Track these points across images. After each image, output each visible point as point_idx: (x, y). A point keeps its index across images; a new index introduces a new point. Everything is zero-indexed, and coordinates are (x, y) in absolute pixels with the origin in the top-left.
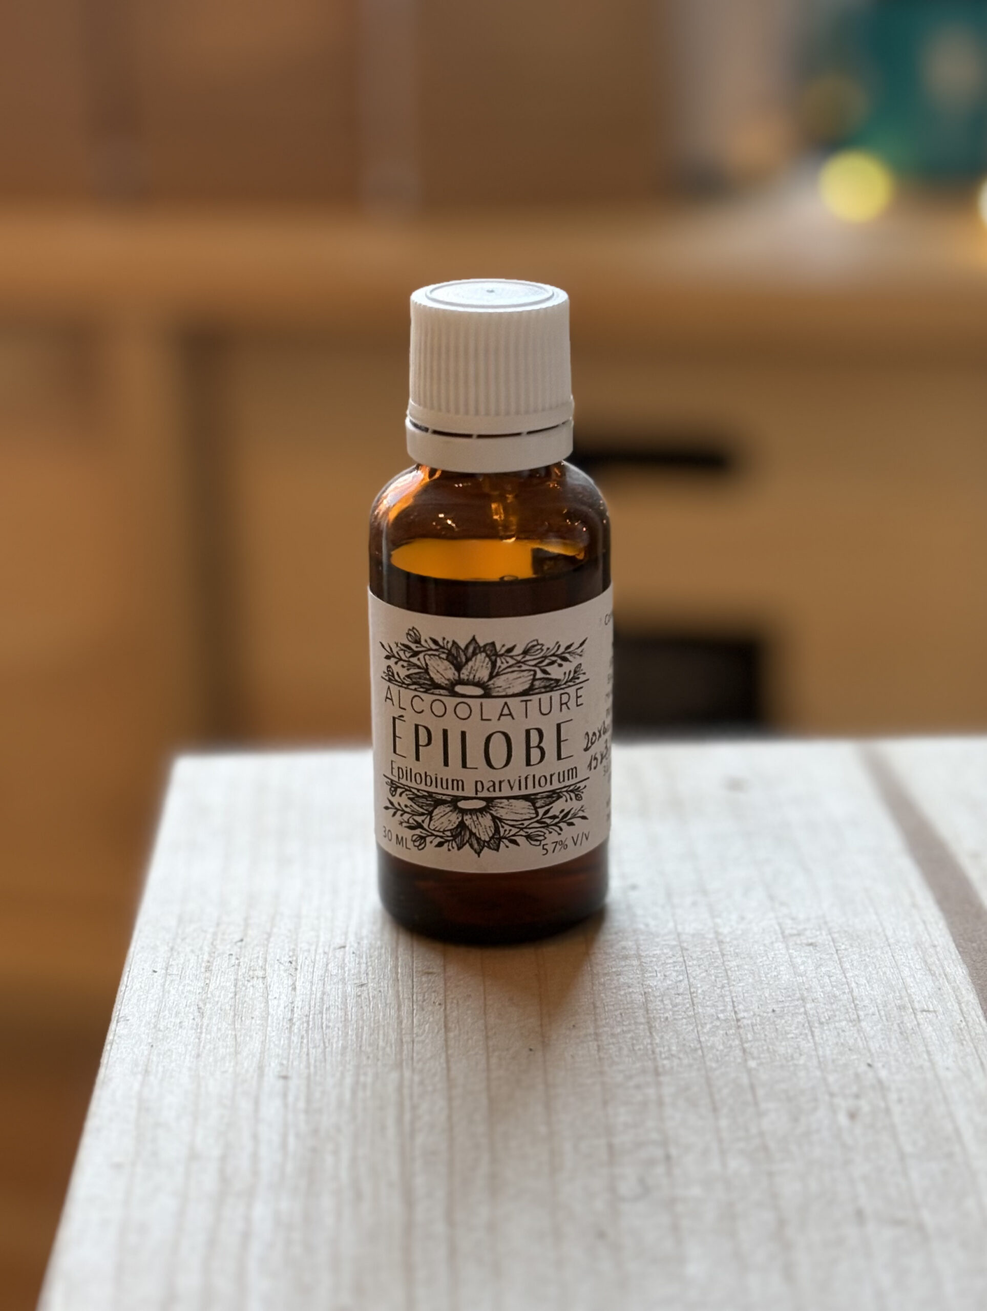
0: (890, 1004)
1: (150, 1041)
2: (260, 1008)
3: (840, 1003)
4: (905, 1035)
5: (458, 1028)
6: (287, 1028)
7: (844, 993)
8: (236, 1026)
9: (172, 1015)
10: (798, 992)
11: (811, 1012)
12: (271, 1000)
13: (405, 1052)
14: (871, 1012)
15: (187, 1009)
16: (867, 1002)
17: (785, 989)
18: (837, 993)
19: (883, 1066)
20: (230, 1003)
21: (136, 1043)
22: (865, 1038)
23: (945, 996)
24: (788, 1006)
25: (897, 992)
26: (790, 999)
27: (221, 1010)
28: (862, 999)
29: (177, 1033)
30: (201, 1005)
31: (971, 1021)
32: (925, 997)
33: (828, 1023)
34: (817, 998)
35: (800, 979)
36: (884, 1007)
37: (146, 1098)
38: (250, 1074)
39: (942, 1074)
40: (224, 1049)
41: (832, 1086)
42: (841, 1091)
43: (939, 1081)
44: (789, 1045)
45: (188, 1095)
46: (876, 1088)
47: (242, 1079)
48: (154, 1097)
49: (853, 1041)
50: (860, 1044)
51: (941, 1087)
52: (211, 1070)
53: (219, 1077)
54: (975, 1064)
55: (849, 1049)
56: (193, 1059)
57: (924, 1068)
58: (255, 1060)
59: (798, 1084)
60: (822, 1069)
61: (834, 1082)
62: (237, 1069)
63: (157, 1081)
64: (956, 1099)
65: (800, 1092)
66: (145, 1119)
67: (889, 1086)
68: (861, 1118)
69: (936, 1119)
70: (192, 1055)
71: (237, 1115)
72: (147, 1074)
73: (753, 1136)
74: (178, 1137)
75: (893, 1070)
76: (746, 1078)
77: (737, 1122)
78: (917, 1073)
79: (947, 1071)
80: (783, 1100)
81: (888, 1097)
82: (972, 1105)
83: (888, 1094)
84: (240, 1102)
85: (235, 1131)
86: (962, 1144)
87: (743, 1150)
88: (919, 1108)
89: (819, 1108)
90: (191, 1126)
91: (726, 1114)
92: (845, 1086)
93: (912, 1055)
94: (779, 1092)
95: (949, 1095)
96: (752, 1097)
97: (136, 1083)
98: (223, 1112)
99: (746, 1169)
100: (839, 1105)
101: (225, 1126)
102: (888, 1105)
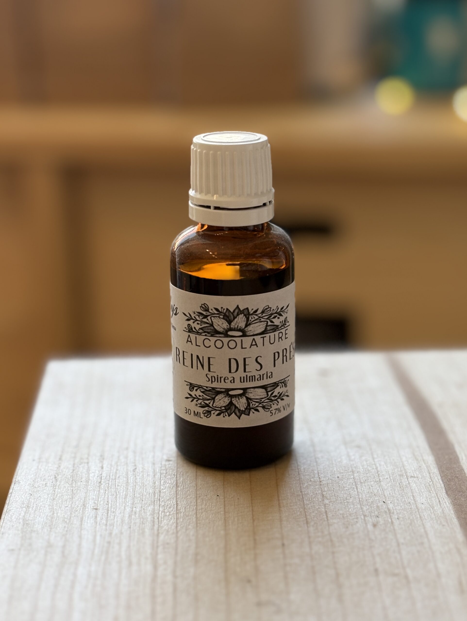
0: (396, 474)
1: (30, 492)
2: (85, 477)
3: (371, 474)
4: (402, 488)
5: (182, 486)
6: (98, 486)
7: (373, 469)
8: (73, 486)
9: (41, 480)
10: (350, 469)
11: (357, 478)
12: (91, 473)
13: (156, 497)
14: (386, 478)
15: (49, 477)
16: (384, 473)
17: (344, 467)
18: (370, 469)
19: (391, 503)
20: (71, 475)
21: (23, 494)
22: (383, 490)
23: (422, 470)
24: (345, 475)
25: (399, 468)
26: (346, 472)
27: (66, 478)
28: (382, 471)
29: (44, 488)
30: (56, 476)
31: (435, 482)
32: (412, 470)
33: (365, 483)
34: (360, 471)
35: (352, 463)
36: (392, 475)
37: (27, 519)
38: (79, 508)
39: (420, 506)
40: (67, 496)
41: (365, 512)
42: (370, 514)
43: (418, 509)
44: (345, 493)
45: (48, 517)
46: (387, 512)
47: (75, 510)
48: (31, 518)
49: (376, 491)
50: (380, 492)
51: (419, 512)
52: (59, 506)
53: (63, 509)
54: (436, 501)
55: (375, 495)
56: (51, 501)
57: (411, 504)
58: (82, 501)
59: (349, 511)
60: (361, 504)
61: (367, 510)
62: (73, 505)
63: (33, 511)
64: (426, 518)
65: (350, 515)
66: (26, 528)
67: (393, 512)
68: (379, 527)
69: (415, 527)
70: (51, 499)
71: (71, 528)
72: (28, 508)
73: (326, 535)
74: (42, 537)
75: (396, 504)
76: (324, 509)
77: (318, 529)
78: (408, 506)
79: (422, 504)
80: (341, 518)
81: (393, 517)
82: (434, 521)
83: (393, 515)
84: (73, 521)
85: (70, 534)
86: (428, 539)
87: (320, 542)
88: (408, 522)
89: (359, 522)
90: (49, 532)
91: (313, 525)
92: (371, 512)
93: (406, 497)
94: (340, 514)
95: (422, 516)
96: (326, 517)
97: (23, 512)
98: (65, 525)
99: (322, 551)
100: (369, 520)
101: (66, 531)
102: (392, 521)
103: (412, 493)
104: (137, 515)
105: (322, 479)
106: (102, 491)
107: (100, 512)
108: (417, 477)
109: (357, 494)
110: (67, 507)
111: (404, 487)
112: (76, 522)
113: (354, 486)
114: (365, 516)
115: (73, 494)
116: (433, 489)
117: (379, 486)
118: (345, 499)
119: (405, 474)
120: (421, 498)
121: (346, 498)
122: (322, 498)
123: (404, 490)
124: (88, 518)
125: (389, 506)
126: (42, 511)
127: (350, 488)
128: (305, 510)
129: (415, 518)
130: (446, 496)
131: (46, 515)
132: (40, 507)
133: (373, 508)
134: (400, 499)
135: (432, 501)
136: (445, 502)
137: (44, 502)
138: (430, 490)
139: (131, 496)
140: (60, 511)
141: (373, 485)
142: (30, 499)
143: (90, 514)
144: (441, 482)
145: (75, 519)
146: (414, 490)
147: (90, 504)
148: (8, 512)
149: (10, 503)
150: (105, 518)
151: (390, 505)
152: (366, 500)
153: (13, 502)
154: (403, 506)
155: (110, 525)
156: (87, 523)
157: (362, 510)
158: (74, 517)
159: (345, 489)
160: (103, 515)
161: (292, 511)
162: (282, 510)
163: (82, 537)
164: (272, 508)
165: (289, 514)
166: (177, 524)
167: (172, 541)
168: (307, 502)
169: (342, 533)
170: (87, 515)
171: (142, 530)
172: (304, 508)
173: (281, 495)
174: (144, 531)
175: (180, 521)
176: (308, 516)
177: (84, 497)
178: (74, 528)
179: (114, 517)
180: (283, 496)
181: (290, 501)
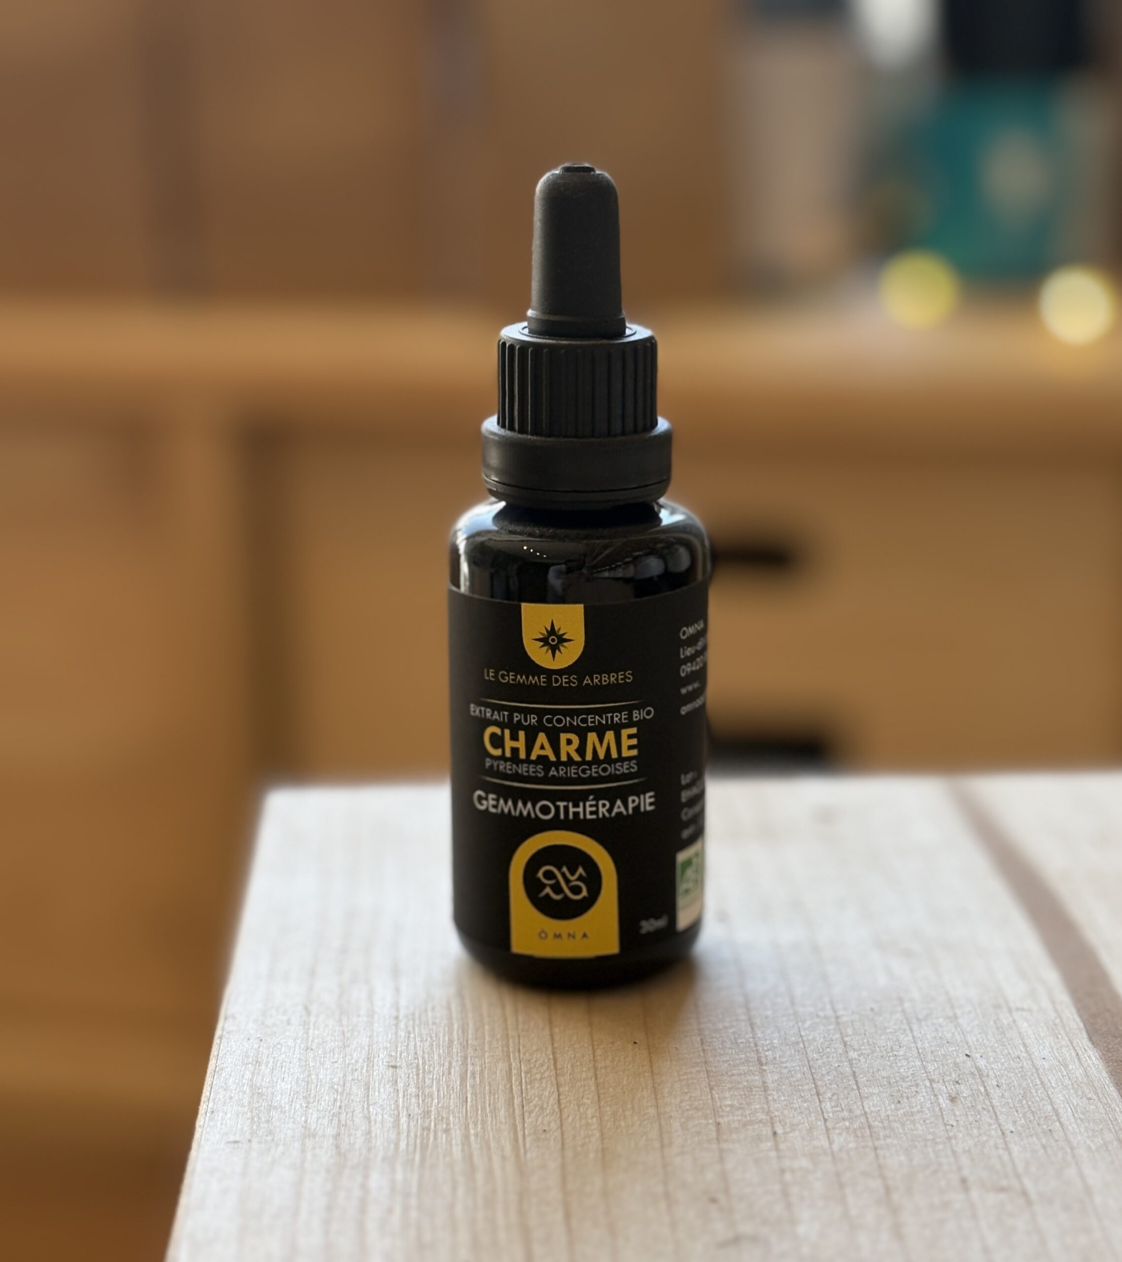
0: (985, 1003)
1: (259, 1035)
2: (365, 1008)
3: (936, 1003)
4: (1000, 1029)
6: (393, 1025)
7: (940, 994)
8: (343, 1023)
9: (279, 1013)
10: (894, 994)
11: (909, 1010)
12: (376, 1000)
14: (966, 1010)
15: (294, 1008)
16: (962, 1002)
17: (881, 991)
19: (981, 1057)
20: (336, 1003)
21: (245, 1037)
22: (963, 1033)
23: (1038, 997)
24: (885, 1006)
25: (991, 993)
26: (886, 999)
27: (327, 1009)
28: (957, 999)
29: (285, 1029)
30: (307, 1005)
31: (1064, 1018)
32: (1018, 998)
33: (925, 1020)
34: (913, 999)
35: (896, 983)
36: (979, 1006)
37: (258, 1085)
38: (359, 1064)
39: (1039, 1063)
40: (333, 1043)
41: (932, 1073)
42: (941, 1078)
43: (1036, 1069)
44: (889, 1039)
45: (300, 1082)
46: (975, 1075)
47: (352, 1068)
48: (266, 1084)
49: (950, 1035)
50: (957, 1037)
51: (1038, 1074)
52: (320, 1061)
53: (329, 1067)
54: (1071, 1055)
55: (948, 1042)
56: (302, 1052)
57: (1022, 1059)
58: (364, 1052)
59: (899, 1072)
60: (921, 1059)
61: (934, 1070)
62: (347, 1059)
63: (268, 1070)
64: (1053, 1085)
65: (900, 1079)
66: (258, 1102)
67: (988, 1073)
68: (961, 1101)
69: (1034, 1102)
70: (302, 1048)
71: (349, 1101)
72: (258, 1064)
73: (857, 1117)
74: (292, 1118)
75: (992, 1059)
76: (848, 1067)
77: (841, 1105)
78: (1014, 1062)
79: (1043, 1060)
80: (885, 1085)
81: (987, 1083)
82: (1069, 1090)
83: (987, 1080)
84: (351, 1089)
85: (347, 1114)
86: (1060, 1123)
87: (847, 1128)
88: (1018, 1092)
89: (920, 1092)
90: (305, 1109)
91: (830, 1098)
92: (944, 1073)
93: (1009, 1047)
94: (881, 1078)
95: (1046, 1081)
96: (855, 1083)
97: (247, 1072)
98: (335, 1097)
99: (852, 1145)
100: (939, 1090)
101: (338, 1109)
102: (987, 1090)
103: (1022, 1039)
104: (478, 1079)
105: (840, 1013)
106: (402, 1034)
108: (1029, 1010)
109: (912, 1041)
110: (336, 1062)
111: (1003, 1027)
112: (358, 1092)
113: (904, 1027)
114: (931, 1081)
115: (344, 1039)
116: (1061, 1032)
117: (956, 1027)
118: (890, 1050)
119: (1003, 1005)
120: (1041, 1047)
121: (892, 1048)
122: (843, 1047)
123: (1005, 1033)
124: (379, 1084)
125: (978, 1062)
126: (287, 1071)
127: (897, 1029)
128: (810, 1071)
129: (1031, 1085)
130: (1090, 1046)
131: (294, 1077)
132: (282, 1063)
133: (945, 1067)
134: (998, 1050)
135: (1062, 1053)
136: (1088, 1056)
137: (288, 1054)
138: (1055, 1034)
139: (460, 1044)
140: (322, 1071)
141: (941, 1025)
142: (259, 1047)
143: (382, 1076)
144: (1078, 1020)
145: (354, 1085)
146: (1025, 1034)
147: (382, 1058)
148: (218, 1072)
149: (219, 1056)
150: (414, 1083)
151: (980, 1061)
152: (932, 1052)
153: (224, 1054)
154: (1005, 1064)
155: (425, 1096)
156: (379, 1092)
157: (926, 1071)
158: (352, 1081)
159: (887, 1031)
160: (409, 1077)
161: (785, 1071)
162: (765, 1070)
163: (373, 1118)
164: (745, 1066)
165: (781, 1078)
166: (559, 1095)
167: (553, 1126)
168: (815, 1055)
169: (889, 1113)
170: (378, 1077)
171: (489, 1105)
172: (810, 1067)
173: (761, 1042)
174: (495, 1109)
175: (564, 1089)
176: (819, 1081)
177: (368, 1044)
178: (354, 1103)
179: (433, 1083)
180: (765, 1044)
181: (781, 1053)
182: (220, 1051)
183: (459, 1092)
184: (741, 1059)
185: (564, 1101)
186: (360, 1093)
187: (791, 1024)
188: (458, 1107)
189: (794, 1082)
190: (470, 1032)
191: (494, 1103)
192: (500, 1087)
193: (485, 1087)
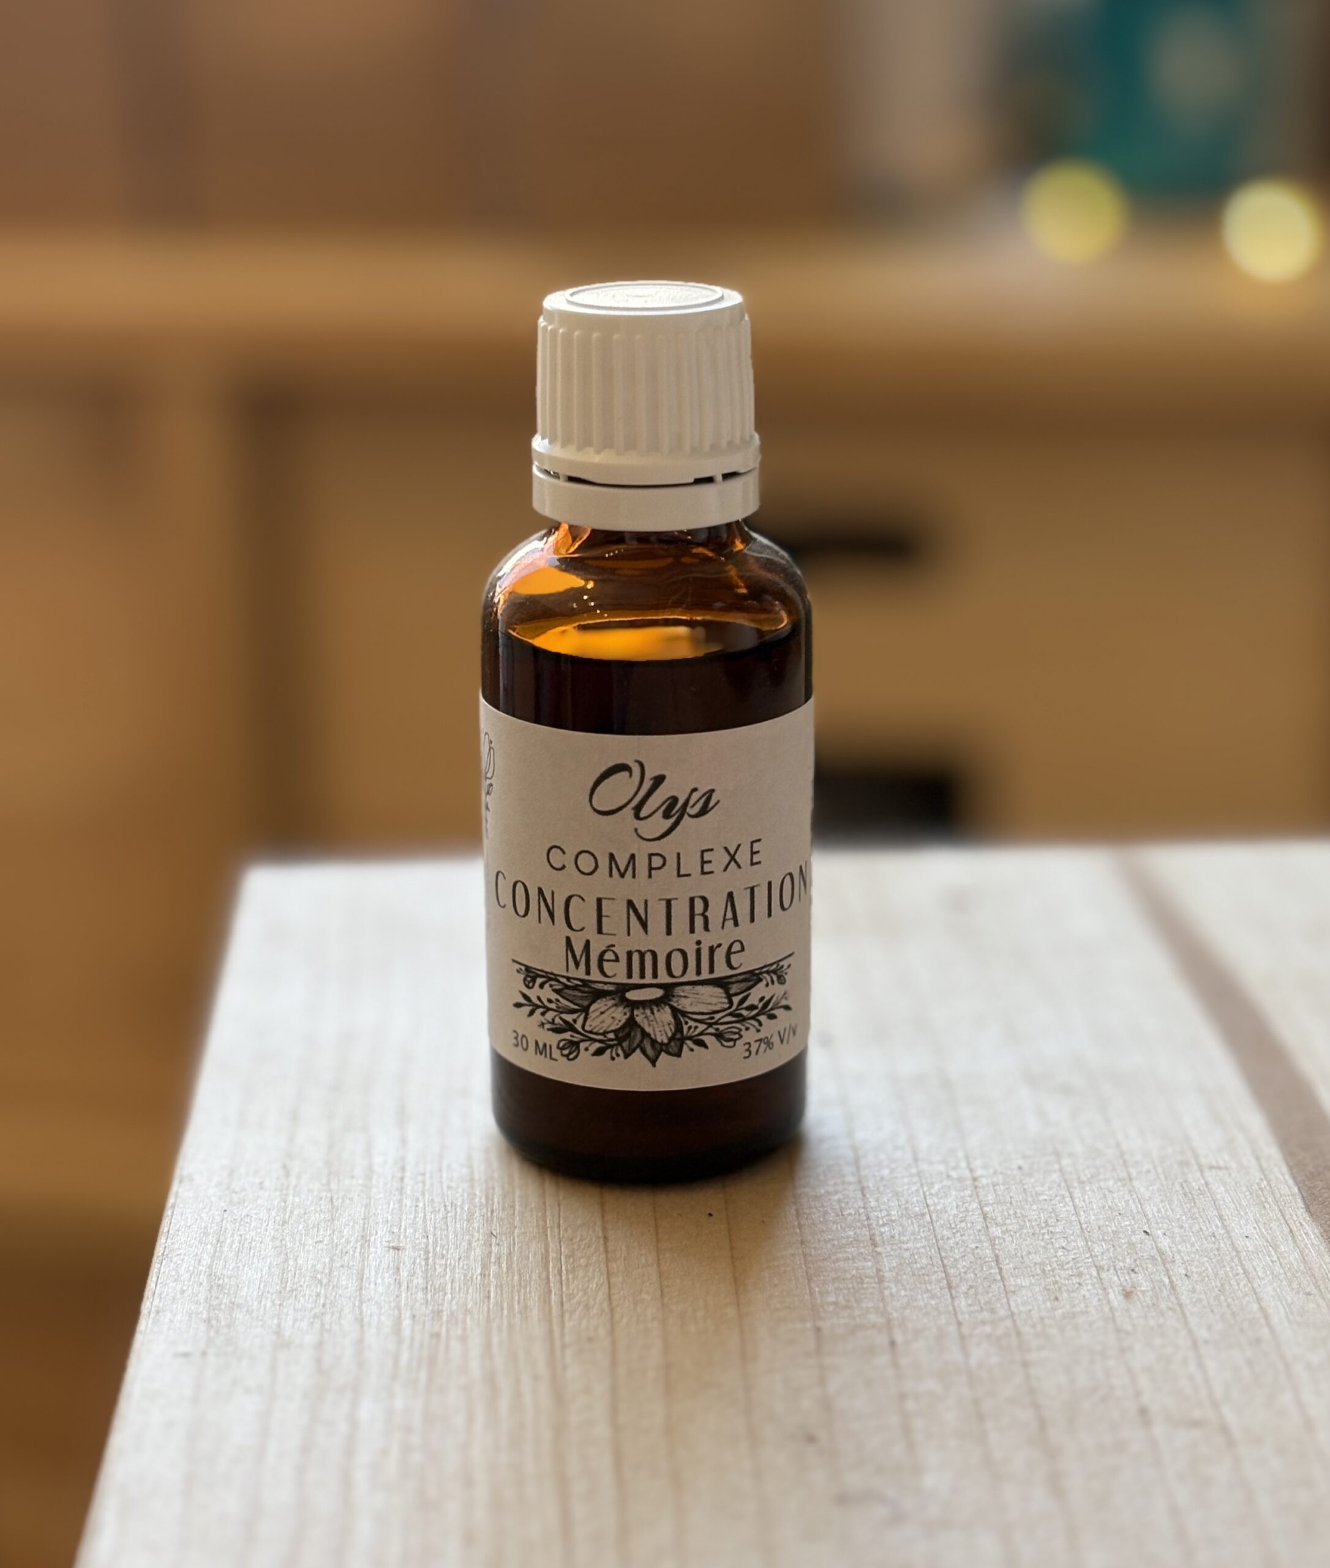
0: (1169, 1159)
1: (223, 1204)
2: (362, 1165)
3: (1105, 1158)
4: (1190, 1195)
6: (397, 1189)
7: (1109, 1146)
8: (332, 1187)
9: (249, 1173)
10: (1050, 1146)
12: (376, 1155)
14: (1145, 1168)
15: (269, 1166)
16: (1139, 1157)
17: (1032, 1141)
18: (1100, 1146)
19: (1164, 1234)
20: (324, 1159)
21: (205, 1208)
22: (1139, 1201)
23: (1238, 1150)
24: (1038, 1162)
25: (1177, 1145)
26: (1039, 1153)
28: (1133, 1153)
29: (256, 1195)
31: (1274, 1180)
32: (1212, 1151)
33: (1090, 1183)
34: (1075, 1153)
35: (1052, 1131)
36: (1161, 1163)
37: (219, 1274)
38: (352, 1244)
39: (1240, 1243)
40: (317, 1215)
41: (1100, 1258)
42: (1112, 1264)
43: (1237, 1252)
45: (273, 1270)
46: (1156, 1259)
47: (342, 1250)
48: (229, 1272)
49: (1123, 1203)
50: (1133, 1207)
51: (1240, 1259)
52: (300, 1241)
53: (311, 1248)
54: (1282, 1232)
55: (1120, 1214)
56: (277, 1227)
57: (1218, 1237)
58: (357, 1227)
59: (1056, 1256)
61: (1103, 1253)
62: (335, 1237)
63: (233, 1253)
64: (1260, 1274)
65: (1058, 1265)
66: (218, 1298)
67: (1173, 1257)
68: (1138, 1296)
69: (1235, 1298)
70: (277, 1221)
71: (335, 1297)
72: (219, 1245)
73: (1001, 1319)
74: (260, 1320)
75: (1178, 1239)
76: (989, 1250)
77: (979, 1302)
78: (1208, 1243)
79: (1247, 1239)
80: (1038, 1275)
81: (1172, 1271)
82: (1281, 1281)
83: (1172, 1267)
84: (338, 1280)
85: (333, 1314)
86: (1271, 1329)
87: (989, 1336)
88: (1213, 1284)
89: (1083, 1284)
90: (278, 1307)
91: (966, 1293)
92: (1116, 1258)
93: (1201, 1220)
94: (1032, 1265)
95: (1251, 1269)
96: (997, 1271)
97: (205, 1256)
98: (318, 1291)
99: (994, 1360)
100: (1110, 1280)
101: (321, 1307)
102: (1173, 1282)
103: (1218, 1209)
104: (504, 1266)
105: (979, 1173)
106: (408, 1202)
107: (407, 1256)
108: (1227, 1168)
109: (1073, 1212)
110: (321, 1242)
111: (1193, 1192)
112: (347, 1282)
113: (1063, 1192)
114: (1099, 1269)
115: (333, 1208)
116: (1270, 1200)
117: (1130, 1191)
118: (1044, 1225)
119: (1193, 1161)
120: (1243, 1222)
121: (1046, 1222)
122: (982, 1220)
123: (1197, 1201)
124: (377, 1272)
125: (1160, 1242)
126: (257, 1254)
127: (1054, 1195)
128: (940, 1254)
129: (1231, 1275)
130: (1308, 1219)
131: (266, 1263)
132: (251, 1243)
133: (1119, 1249)
134: (1187, 1225)
135: (1271, 1230)
136: (1305, 1234)
137: (259, 1230)
138: (1262, 1202)
139: (483, 1216)
140: (302, 1254)
141: (1111, 1189)
142: (222, 1221)
143: (381, 1262)
144: (1291, 1182)
145: (343, 1274)
146: (1221, 1202)
147: (380, 1237)
148: (167, 1255)
149: (170, 1232)
150: (422, 1272)
151: (1163, 1240)
152: (1099, 1228)
153: (178, 1230)
154: (1196, 1244)
155: (435, 1289)
156: (376, 1284)
157: (1091, 1255)
158: (341, 1269)
159: (1040, 1198)
160: (414, 1263)
161: (907, 1254)
162: (879, 1254)
163: (366, 1320)
164: (853, 1247)
165: (901, 1264)
166: (609, 1288)
167: (602, 1332)
168: (945, 1232)
169: (1044, 1314)
170: (374, 1263)
171: (519, 1302)
172: (939, 1249)
173: (876, 1214)
174: (526, 1308)
175: (617, 1280)
176: (951, 1268)
177: (363, 1217)
178: (343, 1299)
179: (445, 1270)
180: (880, 1216)
181: (901, 1229)
182: (172, 1224)
183: (480, 1284)
184: (848, 1237)
185: (616, 1297)
186: (350, 1285)
187: (914, 1188)
188: (478, 1305)
189: (917, 1268)
190: (496, 1200)
191: (524, 1299)
192: (534, 1276)
193: (513, 1277)
